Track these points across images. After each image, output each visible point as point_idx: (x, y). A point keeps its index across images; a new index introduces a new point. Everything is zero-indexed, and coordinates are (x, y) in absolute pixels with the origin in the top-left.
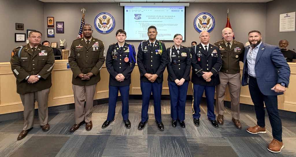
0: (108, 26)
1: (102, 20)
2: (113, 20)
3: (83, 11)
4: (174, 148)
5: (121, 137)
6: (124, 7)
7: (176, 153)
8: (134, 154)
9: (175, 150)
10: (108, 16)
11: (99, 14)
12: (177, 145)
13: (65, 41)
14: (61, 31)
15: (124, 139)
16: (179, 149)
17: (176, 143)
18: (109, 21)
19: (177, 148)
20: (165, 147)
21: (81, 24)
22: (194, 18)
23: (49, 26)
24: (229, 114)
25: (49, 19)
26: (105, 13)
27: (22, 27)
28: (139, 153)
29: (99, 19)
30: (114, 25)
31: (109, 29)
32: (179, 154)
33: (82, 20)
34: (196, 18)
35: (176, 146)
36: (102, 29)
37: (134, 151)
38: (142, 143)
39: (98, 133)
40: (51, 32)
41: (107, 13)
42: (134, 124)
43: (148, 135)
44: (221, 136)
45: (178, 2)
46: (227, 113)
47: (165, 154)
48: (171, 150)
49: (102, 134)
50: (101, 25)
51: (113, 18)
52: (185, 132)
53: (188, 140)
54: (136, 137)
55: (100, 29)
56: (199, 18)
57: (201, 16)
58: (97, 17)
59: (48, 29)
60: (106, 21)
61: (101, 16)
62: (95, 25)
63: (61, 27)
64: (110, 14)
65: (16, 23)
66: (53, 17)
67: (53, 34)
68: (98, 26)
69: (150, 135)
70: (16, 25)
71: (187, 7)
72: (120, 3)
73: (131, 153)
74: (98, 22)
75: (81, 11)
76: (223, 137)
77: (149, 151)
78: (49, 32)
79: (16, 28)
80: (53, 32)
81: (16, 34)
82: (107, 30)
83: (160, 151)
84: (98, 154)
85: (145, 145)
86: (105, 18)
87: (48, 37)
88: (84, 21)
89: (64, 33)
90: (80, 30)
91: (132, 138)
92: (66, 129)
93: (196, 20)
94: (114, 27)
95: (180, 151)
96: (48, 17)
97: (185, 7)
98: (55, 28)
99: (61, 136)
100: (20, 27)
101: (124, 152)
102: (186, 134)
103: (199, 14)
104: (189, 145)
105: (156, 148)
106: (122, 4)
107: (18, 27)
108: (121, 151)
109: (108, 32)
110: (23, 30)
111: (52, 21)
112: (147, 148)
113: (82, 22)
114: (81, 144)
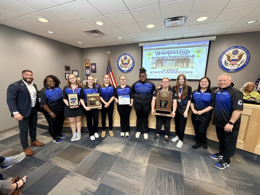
0: (128, 66)
1: (124, 61)
2: (133, 60)
3: (108, 53)
4: (169, 182)
5: (126, 160)
6: (142, 47)
7: (169, 187)
8: (132, 177)
9: (169, 184)
10: (128, 57)
11: (121, 55)
12: (173, 180)
13: (97, 79)
14: (94, 71)
15: (128, 162)
16: (174, 184)
17: (172, 178)
18: (129, 61)
19: (172, 183)
20: (161, 179)
21: (107, 65)
22: (221, 54)
23: (87, 67)
24: (244, 165)
25: (86, 61)
26: (125, 54)
27: (69, 69)
28: (137, 177)
29: (121, 60)
30: (133, 65)
31: (129, 68)
32: (172, 189)
33: (108, 62)
34: (223, 54)
35: (171, 181)
36: (123, 69)
37: (133, 174)
38: (141, 170)
39: (110, 153)
40: (88, 72)
41: (128, 54)
42: (138, 152)
43: (149, 164)
44: (225, 185)
45: (202, 37)
46: (242, 163)
47: (158, 185)
48: (165, 183)
49: (113, 154)
50: (123, 65)
51: (132, 58)
52: (184, 171)
53: (184, 179)
54: (138, 163)
55: (122, 69)
56: (227, 53)
57: (231, 51)
58: (119, 58)
59: (86, 69)
60: (126, 62)
61: (123, 57)
62: (118, 65)
63: (94, 68)
64: (130, 55)
65: (65, 66)
66: (89, 60)
67: (89, 73)
68: (120, 66)
69: (150, 165)
70: (65, 67)
71: (213, 41)
72: (138, 43)
73: (131, 175)
74: (120, 62)
75: (107, 53)
76: (226, 187)
77: (145, 178)
78: (87, 72)
79: (65, 69)
80: (89, 72)
81: (65, 74)
82: (128, 70)
83: (155, 181)
84: (107, 168)
85: (143, 172)
86: (125, 58)
87: (86, 76)
88: (109, 63)
89: (96, 72)
90: (107, 70)
91: (134, 163)
92: (90, 144)
93: (222, 56)
94: (133, 66)
95: (173, 186)
96: (85, 60)
97: (210, 42)
98: (90, 69)
99: (87, 148)
100: (67, 68)
101: (126, 173)
102: (185, 173)
103: (228, 49)
104: (185, 184)
105: (152, 177)
106: (140, 45)
107: (67, 69)
108: (124, 171)
109: (128, 71)
110: (70, 71)
111: (88, 63)
112: (144, 175)
113: (108, 64)
114: (97, 158)
